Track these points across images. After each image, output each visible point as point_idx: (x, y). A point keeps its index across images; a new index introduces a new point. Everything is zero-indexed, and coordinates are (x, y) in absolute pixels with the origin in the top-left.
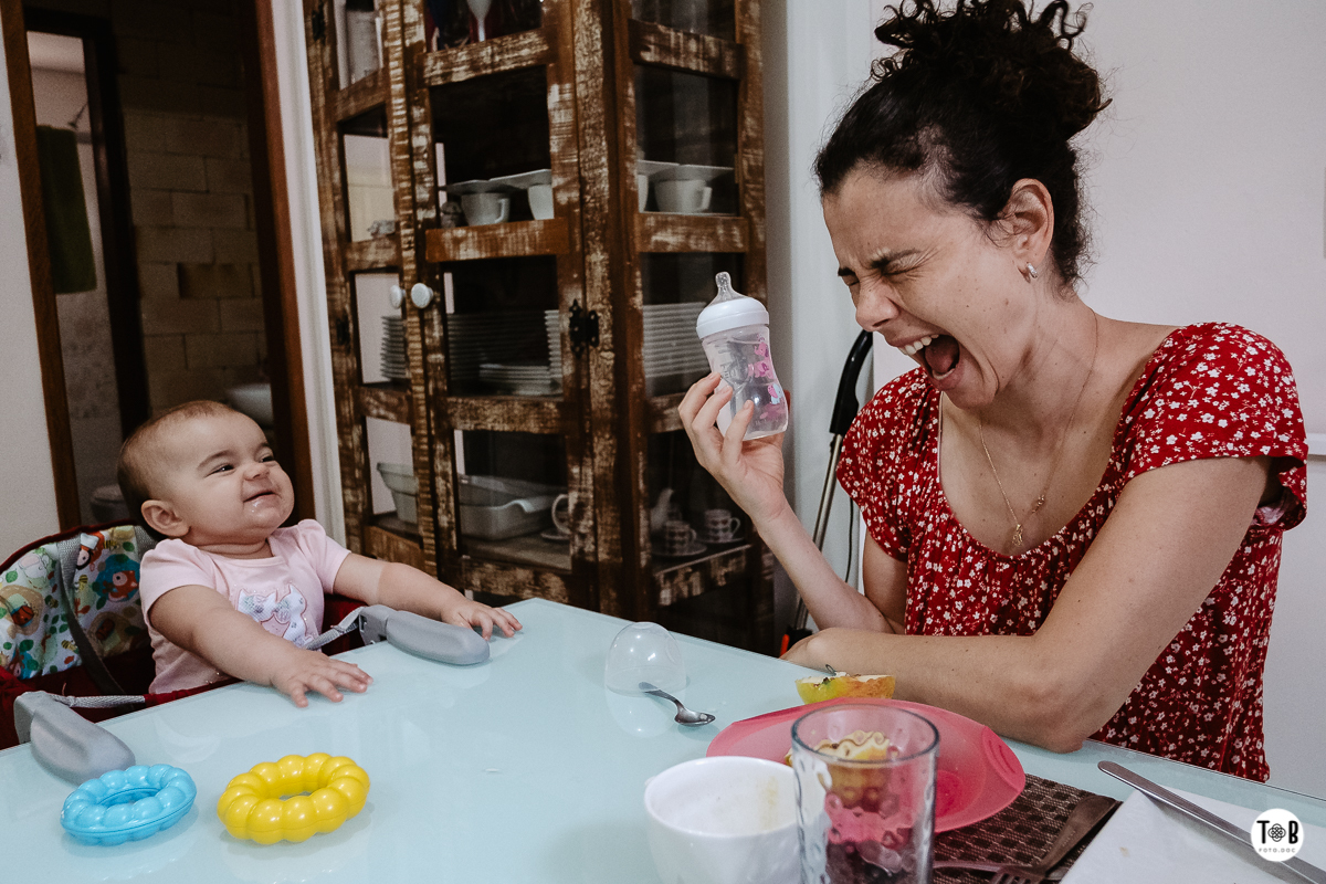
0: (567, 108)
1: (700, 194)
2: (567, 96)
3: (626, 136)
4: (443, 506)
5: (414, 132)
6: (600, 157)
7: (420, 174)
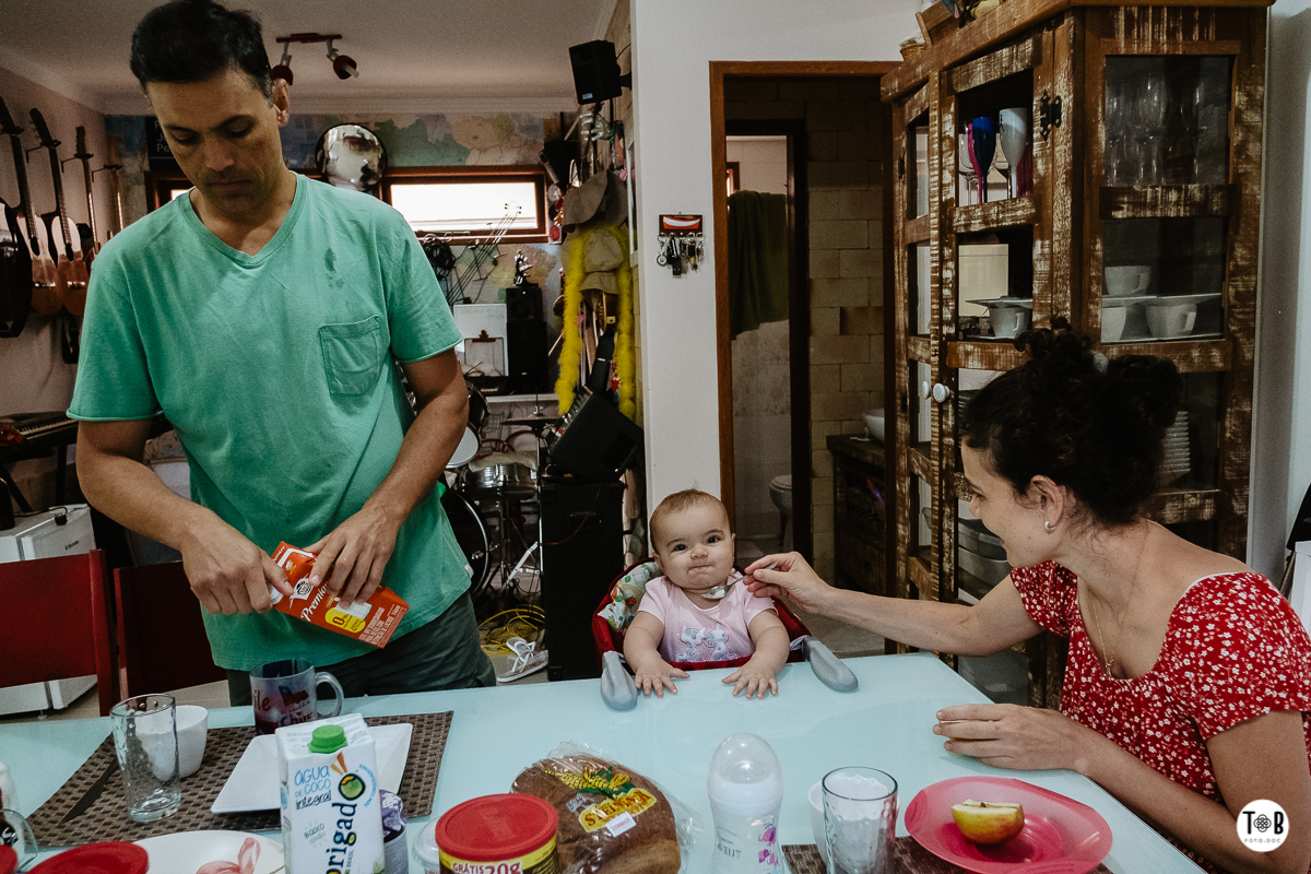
0: (1046, 260)
1: (1185, 317)
2: (1047, 250)
3: (1091, 283)
4: (947, 555)
5: (944, 266)
6: (1065, 302)
7: (947, 299)
